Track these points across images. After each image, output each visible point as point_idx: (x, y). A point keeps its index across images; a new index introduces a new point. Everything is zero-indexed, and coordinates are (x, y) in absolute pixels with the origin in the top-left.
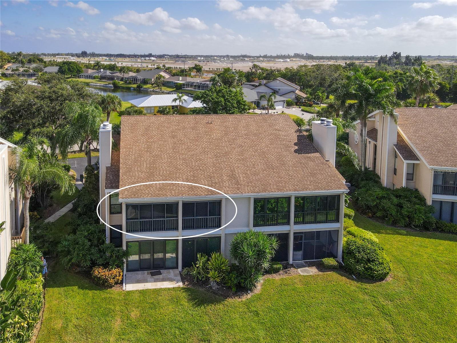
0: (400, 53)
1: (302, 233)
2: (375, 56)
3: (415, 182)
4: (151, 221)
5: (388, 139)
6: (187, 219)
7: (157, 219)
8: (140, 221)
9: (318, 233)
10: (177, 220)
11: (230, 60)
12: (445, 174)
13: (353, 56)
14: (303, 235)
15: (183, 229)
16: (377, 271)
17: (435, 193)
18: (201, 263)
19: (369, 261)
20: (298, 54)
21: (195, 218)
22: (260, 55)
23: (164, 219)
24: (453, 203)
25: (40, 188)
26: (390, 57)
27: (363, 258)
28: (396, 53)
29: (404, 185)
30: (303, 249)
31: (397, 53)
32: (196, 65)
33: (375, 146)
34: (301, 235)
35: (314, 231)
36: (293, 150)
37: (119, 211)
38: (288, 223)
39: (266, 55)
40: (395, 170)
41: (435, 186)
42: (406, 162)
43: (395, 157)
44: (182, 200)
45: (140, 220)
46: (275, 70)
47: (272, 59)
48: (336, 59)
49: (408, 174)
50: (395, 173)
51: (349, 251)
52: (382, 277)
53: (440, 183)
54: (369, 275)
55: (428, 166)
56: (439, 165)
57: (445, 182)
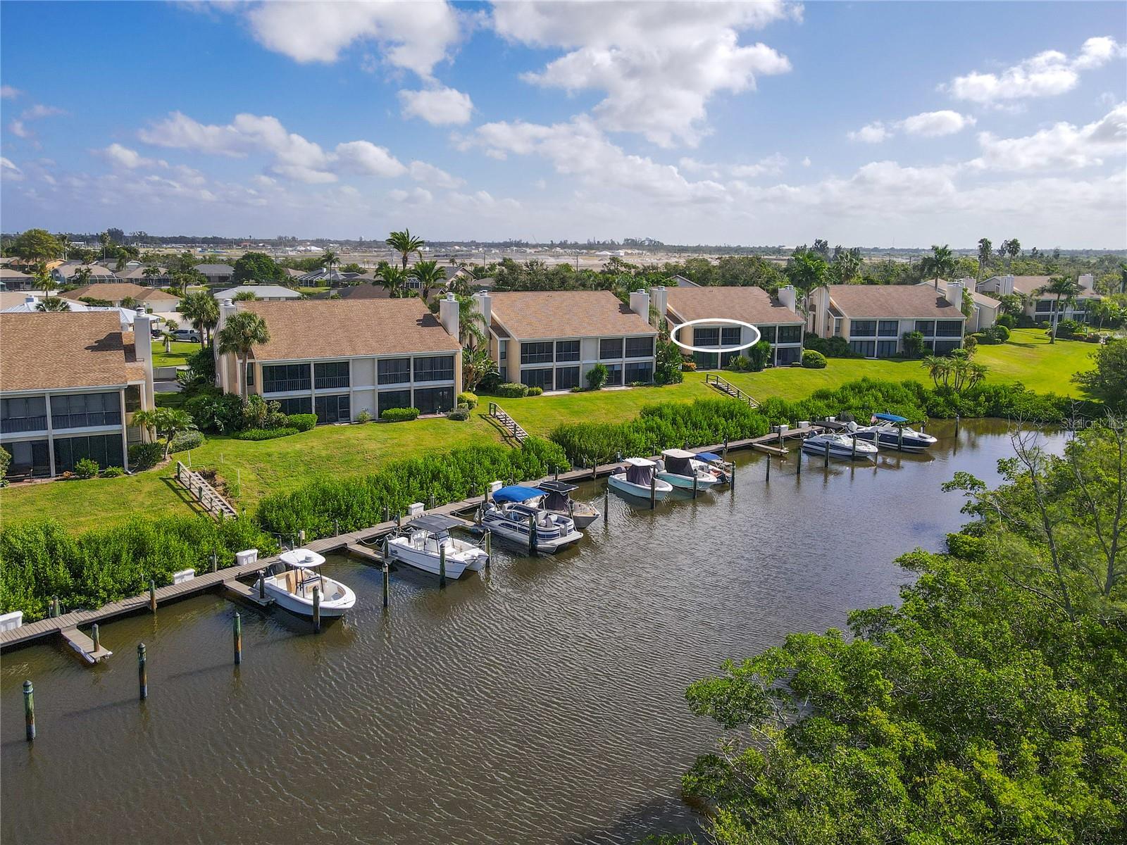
0: (826, 243)
2: (780, 246)
3: (840, 333)
5: (823, 308)
11: (493, 252)
12: (857, 323)
13: (740, 246)
16: (821, 363)
17: (851, 335)
20: (633, 240)
22: (552, 241)
24: (861, 342)
26: (811, 249)
27: (812, 357)
28: (819, 242)
29: (834, 334)
31: (821, 241)
32: (505, 260)
33: (814, 316)
35: (787, 347)
39: (566, 242)
40: (828, 327)
41: (852, 331)
42: (835, 318)
43: (828, 318)
46: (649, 267)
47: (585, 251)
48: (710, 251)
49: (836, 328)
50: (828, 330)
51: (806, 357)
52: (823, 366)
53: (854, 328)
54: (817, 366)
55: (847, 317)
56: (855, 316)
57: (859, 327)
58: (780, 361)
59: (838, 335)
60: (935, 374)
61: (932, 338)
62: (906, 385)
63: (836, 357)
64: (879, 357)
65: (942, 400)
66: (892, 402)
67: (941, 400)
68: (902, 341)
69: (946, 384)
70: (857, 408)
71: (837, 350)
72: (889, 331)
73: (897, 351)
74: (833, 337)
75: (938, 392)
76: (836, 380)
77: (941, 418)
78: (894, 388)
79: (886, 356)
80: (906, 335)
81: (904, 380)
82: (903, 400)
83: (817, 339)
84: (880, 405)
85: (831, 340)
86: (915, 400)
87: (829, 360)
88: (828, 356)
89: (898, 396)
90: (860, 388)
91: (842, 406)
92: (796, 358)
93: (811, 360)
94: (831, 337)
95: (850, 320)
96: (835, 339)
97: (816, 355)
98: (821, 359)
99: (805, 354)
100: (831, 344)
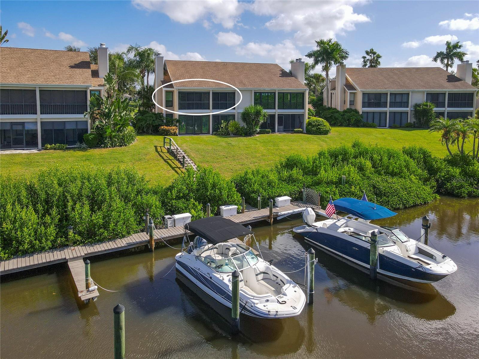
3: (354, 106)
4: (194, 103)
5: (340, 83)
6: (215, 103)
7: (197, 102)
8: (187, 103)
9: (292, 115)
10: (209, 103)
12: (369, 94)
15: (212, 109)
16: (323, 129)
17: (363, 107)
18: (224, 125)
19: (319, 125)
21: (220, 102)
23: (201, 102)
24: (374, 113)
27: (316, 124)
29: (348, 107)
30: (283, 125)
34: (282, 116)
35: (290, 114)
36: (279, 76)
37: (171, 105)
38: (274, 108)
40: (345, 101)
41: (363, 103)
42: (349, 91)
44: (212, 90)
49: (350, 101)
50: (344, 103)
51: (309, 124)
52: (326, 132)
53: (366, 100)
54: (319, 132)
55: (359, 90)
56: (366, 89)
57: (369, 99)
58: (282, 127)
59: (353, 108)
60: (447, 140)
61: (443, 109)
62: (410, 153)
64: (391, 127)
65: (458, 171)
66: (386, 173)
67: (456, 171)
68: (413, 112)
69: (462, 152)
70: (329, 183)
72: (401, 103)
73: (409, 121)
74: (348, 109)
75: (452, 161)
77: (458, 196)
78: (391, 155)
79: (398, 125)
80: (417, 106)
81: (407, 146)
82: (401, 172)
84: (368, 178)
85: (345, 112)
86: (420, 171)
87: (335, 129)
88: (333, 125)
89: (394, 166)
90: (345, 154)
91: (309, 179)
92: (301, 125)
93: (313, 126)
94: (346, 109)
95: (362, 93)
96: (349, 111)
97: (319, 122)
98: (324, 126)
99: (309, 121)
100: (343, 115)
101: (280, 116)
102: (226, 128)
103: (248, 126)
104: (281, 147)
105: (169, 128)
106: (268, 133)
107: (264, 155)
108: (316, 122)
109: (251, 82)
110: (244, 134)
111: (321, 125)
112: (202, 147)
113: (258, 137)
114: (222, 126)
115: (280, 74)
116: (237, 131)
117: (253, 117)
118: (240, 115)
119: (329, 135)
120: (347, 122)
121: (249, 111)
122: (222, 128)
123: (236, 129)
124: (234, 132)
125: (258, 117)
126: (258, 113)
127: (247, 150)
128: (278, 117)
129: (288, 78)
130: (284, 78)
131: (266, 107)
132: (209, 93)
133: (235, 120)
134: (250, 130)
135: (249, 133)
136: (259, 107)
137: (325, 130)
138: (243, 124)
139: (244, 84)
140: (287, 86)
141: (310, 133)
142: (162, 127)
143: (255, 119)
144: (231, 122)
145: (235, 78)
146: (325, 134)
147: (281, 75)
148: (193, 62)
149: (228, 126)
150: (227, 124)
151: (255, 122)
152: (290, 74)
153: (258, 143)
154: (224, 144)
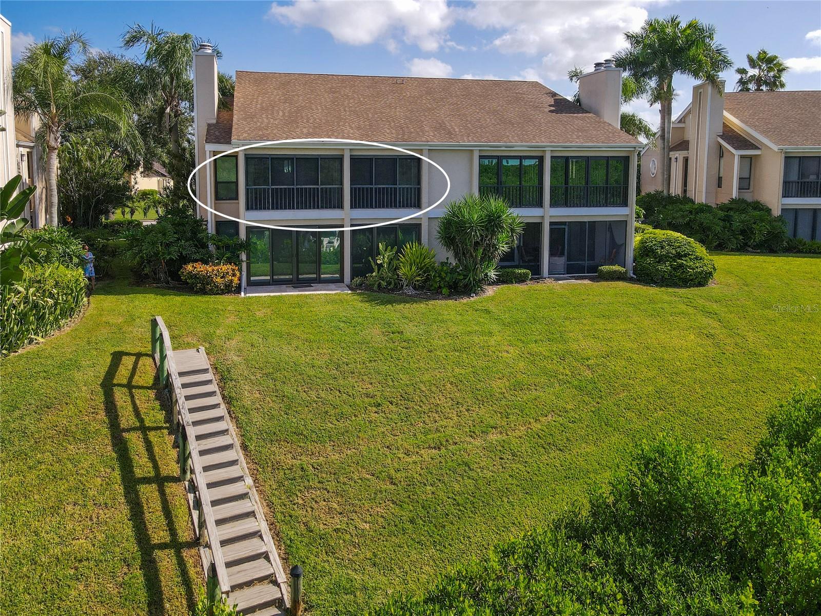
1: (564, 223)
3: (753, 191)
4: (293, 189)
5: (707, 132)
6: (359, 188)
7: (303, 187)
8: (273, 189)
9: (593, 224)
10: (342, 189)
12: (802, 160)
14: (566, 227)
15: (351, 207)
16: (693, 269)
17: (786, 194)
18: (386, 259)
19: (679, 256)
21: (374, 186)
23: (317, 187)
24: (815, 211)
25: (80, 203)
27: (668, 252)
29: (735, 194)
30: (566, 253)
33: (686, 160)
34: (563, 227)
35: (585, 221)
36: (550, 111)
38: (540, 204)
40: (720, 179)
41: (786, 184)
42: (737, 153)
43: (720, 157)
44: (351, 149)
45: (273, 187)
49: (741, 179)
50: (720, 186)
51: (645, 250)
52: (701, 280)
53: (794, 177)
54: (680, 279)
55: (775, 148)
56: (794, 145)
57: (802, 174)
58: (561, 261)
59: (748, 197)
63: (742, 249)
71: (743, 232)
74: (733, 201)
76: (751, 336)
83: (688, 207)
85: (726, 208)
87: (721, 261)
88: (719, 247)
92: (616, 252)
93: (661, 259)
94: (727, 202)
95: (783, 156)
96: (738, 205)
97: (679, 247)
98: (697, 258)
99: (643, 242)
100: (727, 219)
101: (557, 229)
102: (391, 267)
103: (459, 260)
104: (574, 346)
105: (210, 269)
106: (521, 280)
107: (518, 387)
108: (669, 245)
109: (469, 125)
110: (450, 287)
111: (685, 256)
112: (293, 353)
113: (492, 299)
114: (379, 262)
115: (550, 106)
116: (427, 279)
117: (476, 235)
118: (436, 227)
119: (713, 287)
120: (741, 237)
121: (463, 216)
122: (380, 266)
123: (425, 272)
124: (418, 281)
125: (493, 233)
126: (492, 223)
127: (458, 364)
128: (551, 230)
129: (576, 115)
130: (564, 117)
131: (518, 201)
132: (340, 159)
133: (420, 243)
134: (465, 276)
135: (466, 286)
136: (495, 204)
137: (700, 273)
138: (444, 255)
139: (450, 133)
140: (578, 137)
141: (652, 280)
142: (189, 267)
143: (482, 240)
144: (410, 249)
145: (424, 115)
146: (700, 284)
147: (553, 108)
148: (312, 77)
149: (399, 260)
150: (396, 253)
151: (484, 250)
152: (576, 106)
153: (495, 327)
154: (375, 334)
